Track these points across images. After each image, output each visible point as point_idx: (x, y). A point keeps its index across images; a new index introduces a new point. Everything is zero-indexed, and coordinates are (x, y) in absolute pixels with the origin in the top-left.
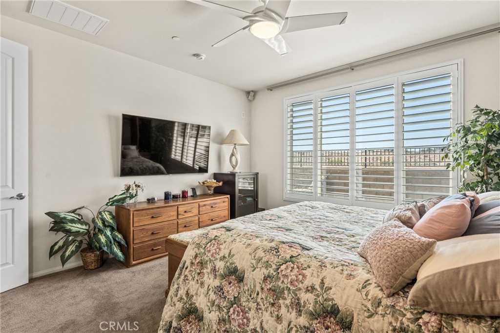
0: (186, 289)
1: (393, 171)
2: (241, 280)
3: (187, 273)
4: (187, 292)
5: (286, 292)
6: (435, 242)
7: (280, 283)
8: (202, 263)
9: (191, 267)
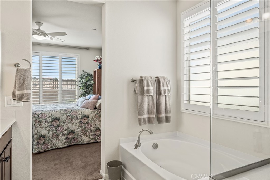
0: (37, 130)
1: (58, 91)
2: (59, 120)
3: (35, 126)
4: (38, 131)
5: (74, 117)
6: (97, 101)
7: (72, 116)
8: (40, 121)
9: (36, 124)
